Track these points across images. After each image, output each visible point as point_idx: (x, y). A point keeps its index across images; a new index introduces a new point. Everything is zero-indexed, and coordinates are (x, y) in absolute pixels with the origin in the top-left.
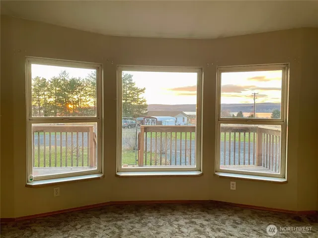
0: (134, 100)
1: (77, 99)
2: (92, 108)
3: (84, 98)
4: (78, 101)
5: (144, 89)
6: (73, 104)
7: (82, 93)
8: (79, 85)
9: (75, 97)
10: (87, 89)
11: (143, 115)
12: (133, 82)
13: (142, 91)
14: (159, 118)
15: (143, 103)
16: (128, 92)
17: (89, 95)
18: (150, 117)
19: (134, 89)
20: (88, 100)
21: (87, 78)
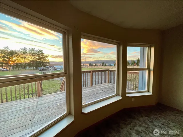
0: (44, 60)
1: (15, 59)
2: (24, 63)
3: (19, 59)
4: (16, 60)
5: (48, 56)
6: (13, 61)
7: (18, 57)
8: (16, 53)
9: (14, 58)
10: (20, 55)
11: (48, 66)
12: (43, 53)
13: (47, 56)
14: (55, 66)
15: (48, 61)
16: (41, 57)
17: (22, 58)
18: (51, 66)
19: (44, 56)
20: (21, 59)
21: (20, 50)
